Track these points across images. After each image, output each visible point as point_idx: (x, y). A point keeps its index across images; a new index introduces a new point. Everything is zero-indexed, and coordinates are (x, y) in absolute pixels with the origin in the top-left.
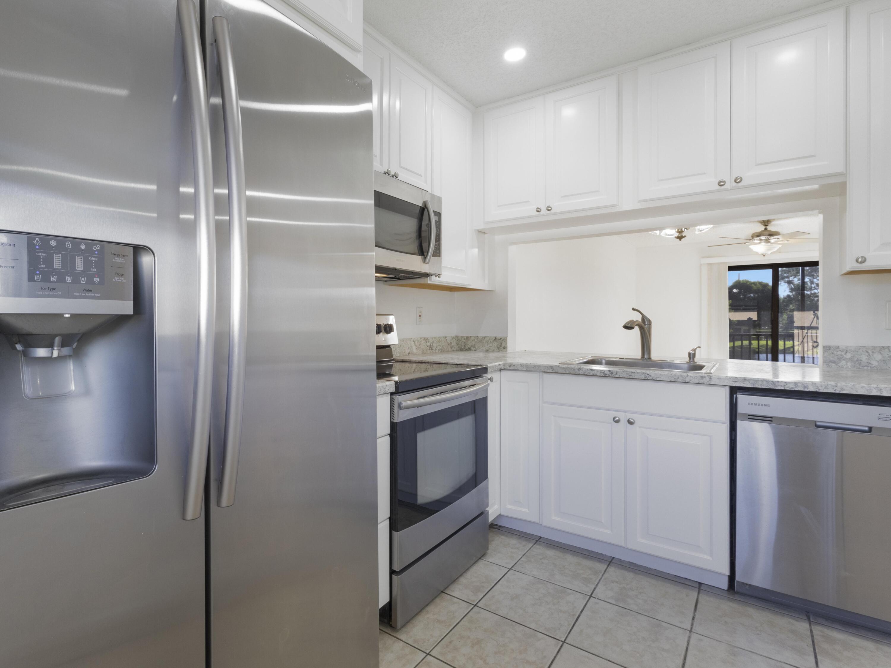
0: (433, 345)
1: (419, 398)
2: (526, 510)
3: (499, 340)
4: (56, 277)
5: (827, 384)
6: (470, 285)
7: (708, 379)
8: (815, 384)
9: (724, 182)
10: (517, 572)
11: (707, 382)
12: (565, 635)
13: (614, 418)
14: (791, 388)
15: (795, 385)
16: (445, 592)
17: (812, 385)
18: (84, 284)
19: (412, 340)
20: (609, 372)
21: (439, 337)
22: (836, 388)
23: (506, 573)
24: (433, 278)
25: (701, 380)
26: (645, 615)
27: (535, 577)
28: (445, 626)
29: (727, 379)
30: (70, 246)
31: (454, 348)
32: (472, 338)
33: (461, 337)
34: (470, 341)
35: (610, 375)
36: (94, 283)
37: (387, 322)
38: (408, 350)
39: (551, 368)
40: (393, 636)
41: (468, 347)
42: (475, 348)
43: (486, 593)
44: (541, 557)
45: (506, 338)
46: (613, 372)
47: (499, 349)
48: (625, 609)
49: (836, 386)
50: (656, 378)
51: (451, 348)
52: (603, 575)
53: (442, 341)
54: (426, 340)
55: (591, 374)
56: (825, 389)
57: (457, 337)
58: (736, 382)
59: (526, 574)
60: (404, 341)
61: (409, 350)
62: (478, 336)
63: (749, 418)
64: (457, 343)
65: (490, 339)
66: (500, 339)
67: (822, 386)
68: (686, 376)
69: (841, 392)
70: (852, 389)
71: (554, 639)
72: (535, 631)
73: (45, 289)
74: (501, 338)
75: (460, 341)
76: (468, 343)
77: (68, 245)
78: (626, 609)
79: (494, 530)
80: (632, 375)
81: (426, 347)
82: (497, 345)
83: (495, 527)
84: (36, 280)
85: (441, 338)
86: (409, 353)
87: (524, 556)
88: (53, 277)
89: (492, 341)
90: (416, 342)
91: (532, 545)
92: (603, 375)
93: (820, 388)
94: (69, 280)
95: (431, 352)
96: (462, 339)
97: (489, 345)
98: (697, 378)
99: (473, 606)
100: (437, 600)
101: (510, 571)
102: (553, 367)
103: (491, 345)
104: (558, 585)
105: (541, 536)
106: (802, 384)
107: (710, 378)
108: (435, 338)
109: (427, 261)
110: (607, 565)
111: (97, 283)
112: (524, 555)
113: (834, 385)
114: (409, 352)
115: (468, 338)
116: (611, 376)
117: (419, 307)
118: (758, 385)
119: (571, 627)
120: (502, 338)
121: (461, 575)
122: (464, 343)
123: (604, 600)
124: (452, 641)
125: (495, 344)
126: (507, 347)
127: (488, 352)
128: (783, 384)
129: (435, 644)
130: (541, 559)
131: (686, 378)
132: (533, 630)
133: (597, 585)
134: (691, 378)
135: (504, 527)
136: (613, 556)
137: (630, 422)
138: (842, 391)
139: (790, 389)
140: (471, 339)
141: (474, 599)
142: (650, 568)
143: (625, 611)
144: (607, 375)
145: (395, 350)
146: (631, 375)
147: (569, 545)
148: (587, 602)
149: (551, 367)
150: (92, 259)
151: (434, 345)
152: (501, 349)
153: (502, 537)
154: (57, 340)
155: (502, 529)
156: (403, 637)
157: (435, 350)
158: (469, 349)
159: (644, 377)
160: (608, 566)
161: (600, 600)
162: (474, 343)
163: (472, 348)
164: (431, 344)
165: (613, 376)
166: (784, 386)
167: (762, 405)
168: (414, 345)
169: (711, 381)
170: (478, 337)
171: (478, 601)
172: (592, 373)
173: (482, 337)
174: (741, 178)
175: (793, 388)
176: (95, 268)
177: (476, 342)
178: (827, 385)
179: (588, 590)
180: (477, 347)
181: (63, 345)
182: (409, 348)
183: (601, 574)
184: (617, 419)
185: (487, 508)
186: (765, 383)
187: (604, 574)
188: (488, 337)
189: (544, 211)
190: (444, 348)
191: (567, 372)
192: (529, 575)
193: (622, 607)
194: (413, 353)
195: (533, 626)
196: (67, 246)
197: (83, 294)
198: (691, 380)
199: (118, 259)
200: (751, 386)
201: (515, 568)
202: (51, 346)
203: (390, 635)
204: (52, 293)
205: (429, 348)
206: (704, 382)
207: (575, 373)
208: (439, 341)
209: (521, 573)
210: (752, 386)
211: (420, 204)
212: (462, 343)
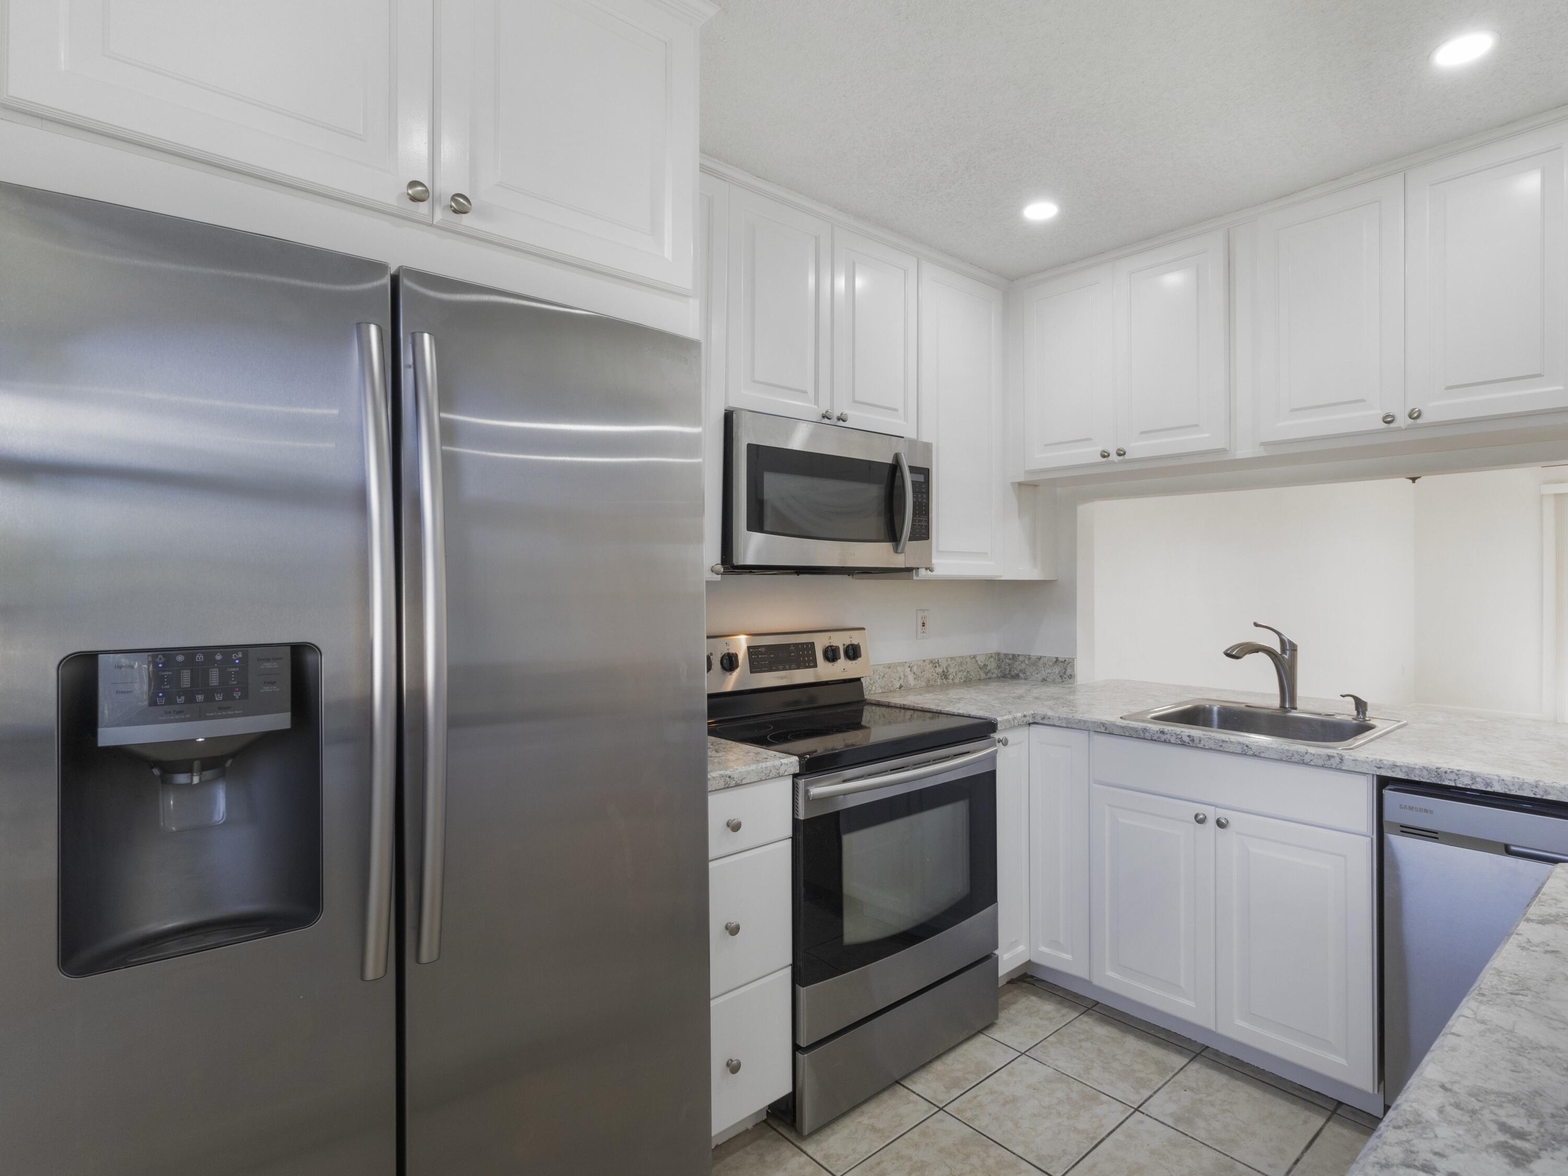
0: (948, 671)
1: (845, 781)
2: (1068, 957)
3: (1063, 664)
4: (183, 698)
5: (1523, 781)
6: (1001, 576)
7: (1338, 760)
8: (1503, 780)
9: (1393, 416)
10: (1031, 1059)
11: (1336, 765)
12: (1065, 1169)
13: (1196, 816)
14: (1466, 785)
15: (1472, 780)
16: (902, 1083)
17: (1498, 782)
18: (220, 701)
19: (907, 665)
20: (1188, 739)
21: (962, 657)
22: (1537, 790)
23: (1013, 1060)
24: (923, 572)
25: (1327, 760)
26: (1215, 1149)
27: (1058, 1069)
28: (881, 1137)
29: (1367, 762)
30: (201, 659)
31: (992, 673)
32: (1021, 658)
33: (1005, 654)
34: (1017, 663)
35: (1191, 743)
36: (234, 698)
37: (851, 641)
38: (898, 681)
39: (1103, 726)
40: (796, 1146)
41: (1015, 672)
42: (1026, 674)
43: (966, 1090)
44: (1083, 1037)
45: (1074, 661)
46: (1195, 739)
47: (1062, 679)
48: (1185, 1136)
49: (1537, 787)
50: (1259, 753)
51: (986, 674)
52: (1174, 1076)
53: (967, 662)
54: (935, 663)
55: (1163, 739)
56: (1519, 790)
57: (998, 655)
58: (1380, 768)
59: (1045, 1065)
60: (890, 667)
61: (901, 681)
62: (1031, 654)
63: (1402, 831)
64: (997, 666)
65: (1048, 661)
66: (1063, 661)
67: (1513, 785)
68: (1305, 753)
69: (1545, 798)
70: (1562, 793)
71: (1044, 1174)
72: (1019, 1158)
73: (170, 712)
74: (1065, 661)
75: (1003, 661)
76: (1015, 666)
77: (200, 658)
78: (1187, 1135)
79: (1025, 985)
80: (1223, 745)
81: (935, 674)
82: (1060, 671)
83: (1028, 980)
84: (159, 704)
85: (966, 658)
86: (901, 687)
87: (1055, 1034)
88: (179, 698)
89: (1051, 664)
90: (915, 668)
91: (1078, 1014)
92: (1180, 743)
93: (1511, 788)
94: (200, 699)
95: (945, 682)
96: (1005, 658)
97: (1047, 671)
98: (1321, 758)
99: (937, 1109)
100: (885, 1096)
101: (1021, 1057)
102: (1105, 724)
103: (1050, 671)
104: (1091, 1087)
105: (1099, 1001)
106: (1484, 779)
107: (1342, 759)
108: (952, 659)
109: (900, 550)
110: (1190, 1059)
111: (237, 697)
112: (1056, 1031)
113: (1533, 783)
114: (901, 684)
115: (1014, 657)
116: (1191, 745)
117: (921, 610)
118: (1415, 776)
119: (1080, 1158)
120: (1067, 660)
121: (938, 1057)
122: (1009, 665)
123: (1156, 1117)
124: (882, 1162)
125: (1057, 670)
126: (1074, 676)
127: (1046, 682)
128: (1453, 777)
129: (855, 1165)
130: (1080, 1041)
131: (1304, 756)
132: (1018, 1156)
133: (1155, 1093)
134: (1312, 757)
135: (1044, 981)
136: (1206, 1045)
137: (1220, 824)
138: (1547, 795)
139: (1464, 786)
140: (1019, 660)
141: (942, 1097)
142: (1264, 1070)
143: (1184, 1138)
144: (1185, 742)
145: (874, 682)
146: (1221, 746)
147: (1140, 1019)
148: (1127, 1118)
149: (1103, 723)
150: (231, 670)
151: (951, 670)
152: (1065, 678)
153: (1033, 998)
154: (196, 764)
155: (1038, 984)
156: (810, 1148)
157: (953, 680)
158: (1016, 677)
159: (1241, 750)
160: (1190, 1061)
161: (1151, 1117)
162: (1023, 666)
163: (1022, 675)
164: (945, 670)
165: (1194, 745)
166: (1455, 780)
167: (1421, 810)
168: (910, 673)
169: (1343, 764)
170: (1029, 656)
171: (948, 1102)
172: (1163, 737)
173: (1036, 657)
174: (1419, 411)
175: (1469, 785)
176: (235, 681)
177: (1027, 665)
178: (1521, 784)
179: (1136, 1100)
180: (1028, 674)
181: (203, 768)
182: (900, 678)
183: (1171, 1074)
184: (1201, 816)
185: (996, 951)
186: (1425, 773)
187: (1177, 1074)
188: (1045, 657)
189: (1114, 457)
190: (970, 675)
191: (1127, 734)
192: (1049, 1066)
193: (1181, 1132)
194: (908, 686)
195: (1019, 1150)
196: (198, 659)
197: (220, 714)
198: (1312, 760)
199: (268, 664)
200: (1403, 777)
201: (1032, 1053)
202: (190, 771)
203: (793, 1143)
204: (178, 717)
205: (941, 676)
206: (1332, 765)
207: (1138, 736)
208: (961, 664)
209: (1038, 1061)
210: (1406, 778)
211: (889, 460)
212: (1005, 665)
